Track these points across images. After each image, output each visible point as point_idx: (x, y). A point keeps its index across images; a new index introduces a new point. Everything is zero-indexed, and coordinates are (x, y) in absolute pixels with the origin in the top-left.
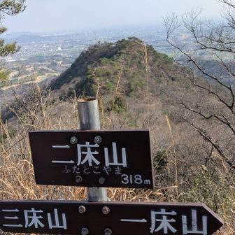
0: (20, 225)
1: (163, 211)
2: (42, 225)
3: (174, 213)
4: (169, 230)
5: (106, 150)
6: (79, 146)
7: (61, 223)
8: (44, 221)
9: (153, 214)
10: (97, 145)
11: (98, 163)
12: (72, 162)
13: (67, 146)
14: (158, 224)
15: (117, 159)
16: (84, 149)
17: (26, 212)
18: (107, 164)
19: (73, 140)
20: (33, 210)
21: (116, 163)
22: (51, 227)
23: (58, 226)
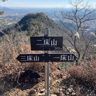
0: (26, 60)
1: (64, 55)
2: (32, 60)
3: (66, 55)
4: (65, 60)
5: (52, 41)
6: (44, 40)
7: (37, 59)
8: (33, 59)
9: (61, 56)
10: (49, 40)
11: (49, 44)
12: (42, 44)
13: (41, 40)
14: (62, 58)
15: (54, 43)
16: (46, 41)
17: (28, 57)
18: (52, 45)
19: (43, 39)
20: (30, 56)
21: (54, 44)
22: (34, 60)
23: (36, 60)
